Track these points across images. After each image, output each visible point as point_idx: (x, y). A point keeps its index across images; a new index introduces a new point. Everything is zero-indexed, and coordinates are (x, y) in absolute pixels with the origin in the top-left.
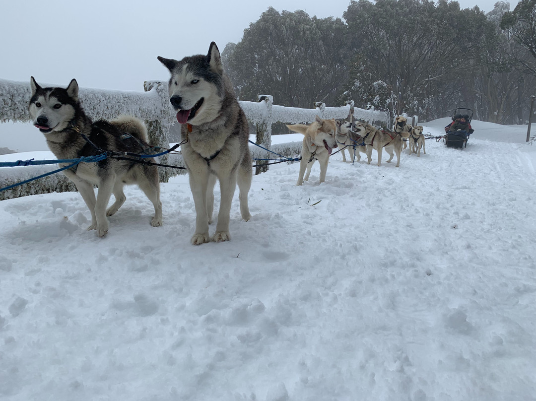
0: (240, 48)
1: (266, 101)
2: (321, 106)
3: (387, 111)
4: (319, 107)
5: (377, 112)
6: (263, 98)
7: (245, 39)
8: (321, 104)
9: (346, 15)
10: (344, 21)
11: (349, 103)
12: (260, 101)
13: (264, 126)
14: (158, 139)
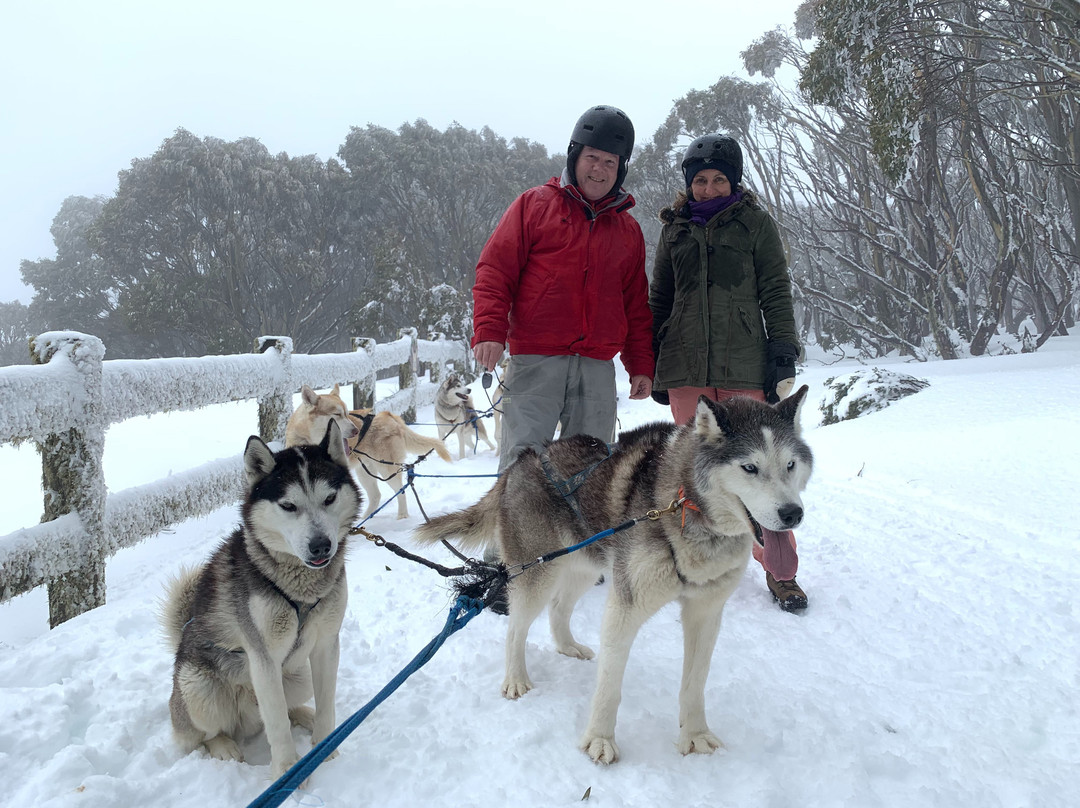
0: (117, 211)
1: (279, 349)
2: (367, 346)
3: (462, 338)
4: (363, 346)
5: (448, 344)
6: (269, 343)
7: (123, 192)
8: (366, 341)
9: (342, 153)
10: (342, 163)
11: (408, 333)
12: (262, 351)
13: (278, 402)
14: (78, 474)
